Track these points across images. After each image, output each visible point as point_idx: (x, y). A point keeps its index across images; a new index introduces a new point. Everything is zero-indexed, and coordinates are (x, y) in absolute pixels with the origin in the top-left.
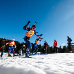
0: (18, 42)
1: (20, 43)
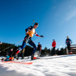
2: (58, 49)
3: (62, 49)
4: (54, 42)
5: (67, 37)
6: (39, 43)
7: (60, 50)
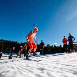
0: (17, 42)
1: (19, 43)
5: (70, 34)
6: (42, 41)
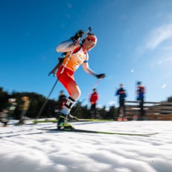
2: (105, 107)
3: (112, 108)
4: (95, 93)
7: (107, 109)
